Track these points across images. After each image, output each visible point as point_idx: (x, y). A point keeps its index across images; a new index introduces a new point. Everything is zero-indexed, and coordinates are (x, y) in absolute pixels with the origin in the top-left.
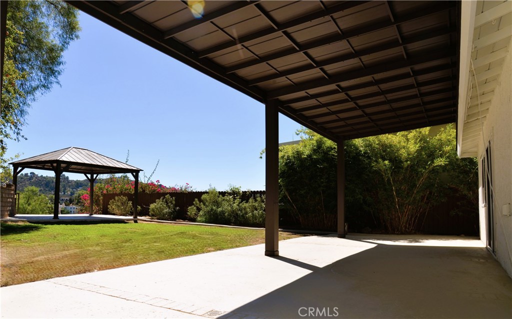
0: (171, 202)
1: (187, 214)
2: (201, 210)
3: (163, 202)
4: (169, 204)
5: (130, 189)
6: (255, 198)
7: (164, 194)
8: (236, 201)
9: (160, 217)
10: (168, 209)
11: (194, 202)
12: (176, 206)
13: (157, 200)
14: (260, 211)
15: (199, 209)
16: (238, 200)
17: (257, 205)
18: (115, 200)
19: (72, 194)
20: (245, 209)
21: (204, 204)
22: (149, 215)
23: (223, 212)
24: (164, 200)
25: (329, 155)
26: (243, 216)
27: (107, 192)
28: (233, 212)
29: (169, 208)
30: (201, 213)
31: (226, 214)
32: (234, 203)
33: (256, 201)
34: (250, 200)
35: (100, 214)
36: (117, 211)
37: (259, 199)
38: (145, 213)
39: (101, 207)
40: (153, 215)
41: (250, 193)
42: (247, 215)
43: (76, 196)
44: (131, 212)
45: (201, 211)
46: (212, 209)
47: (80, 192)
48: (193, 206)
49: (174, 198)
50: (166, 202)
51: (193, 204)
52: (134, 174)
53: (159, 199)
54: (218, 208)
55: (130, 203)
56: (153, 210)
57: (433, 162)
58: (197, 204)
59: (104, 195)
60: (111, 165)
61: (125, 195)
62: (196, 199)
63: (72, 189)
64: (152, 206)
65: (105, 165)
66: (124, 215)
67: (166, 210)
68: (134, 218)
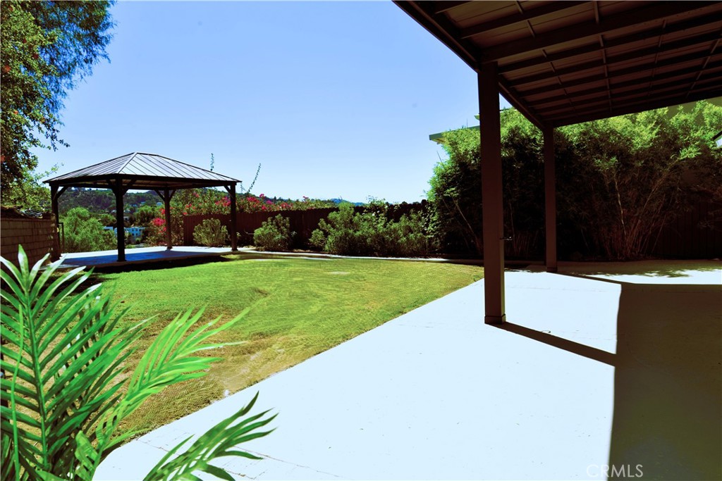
0: (284, 225)
1: (309, 242)
2: (330, 234)
3: (272, 225)
4: (282, 228)
5: (221, 209)
6: (408, 215)
7: (273, 214)
8: (380, 220)
9: (270, 246)
10: (280, 236)
11: (319, 224)
12: (291, 229)
13: (263, 223)
14: (419, 235)
15: (326, 234)
16: (382, 219)
17: (412, 225)
18: (202, 225)
19: (133, 211)
20: (395, 231)
21: (333, 226)
22: (254, 245)
23: (363, 238)
24: (274, 223)
25: (527, 149)
26: (392, 241)
27: (188, 213)
28: (378, 236)
29: (282, 233)
30: (330, 239)
31: (368, 240)
32: (378, 223)
33: (410, 219)
34: (403, 219)
35: (181, 245)
36: (206, 241)
37: (414, 216)
38: (248, 241)
39: (182, 235)
40: (259, 245)
41: (399, 208)
42: (399, 241)
43: (138, 214)
44: (226, 241)
45: (329, 236)
46: (347, 234)
47: (143, 209)
48: (318, 230)
49: (287, 218)
50: (277, 224)
51: (318, 227)
52: (229, 187)
53: (266, 220)
54: (355, 231)
55: (224, 229)
56: (259, 237)
57: (678, 155)
58: (323, 226)
59: (185, 218)
60: (196, 177)
61: (216, 216)
62: (322, 220)
63: (132, 204)
64: (258, 232)
65: (187, 177)
66: (216, 246)
67: (278, 237)
68: (233, 250)
